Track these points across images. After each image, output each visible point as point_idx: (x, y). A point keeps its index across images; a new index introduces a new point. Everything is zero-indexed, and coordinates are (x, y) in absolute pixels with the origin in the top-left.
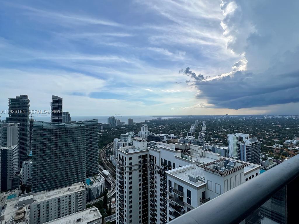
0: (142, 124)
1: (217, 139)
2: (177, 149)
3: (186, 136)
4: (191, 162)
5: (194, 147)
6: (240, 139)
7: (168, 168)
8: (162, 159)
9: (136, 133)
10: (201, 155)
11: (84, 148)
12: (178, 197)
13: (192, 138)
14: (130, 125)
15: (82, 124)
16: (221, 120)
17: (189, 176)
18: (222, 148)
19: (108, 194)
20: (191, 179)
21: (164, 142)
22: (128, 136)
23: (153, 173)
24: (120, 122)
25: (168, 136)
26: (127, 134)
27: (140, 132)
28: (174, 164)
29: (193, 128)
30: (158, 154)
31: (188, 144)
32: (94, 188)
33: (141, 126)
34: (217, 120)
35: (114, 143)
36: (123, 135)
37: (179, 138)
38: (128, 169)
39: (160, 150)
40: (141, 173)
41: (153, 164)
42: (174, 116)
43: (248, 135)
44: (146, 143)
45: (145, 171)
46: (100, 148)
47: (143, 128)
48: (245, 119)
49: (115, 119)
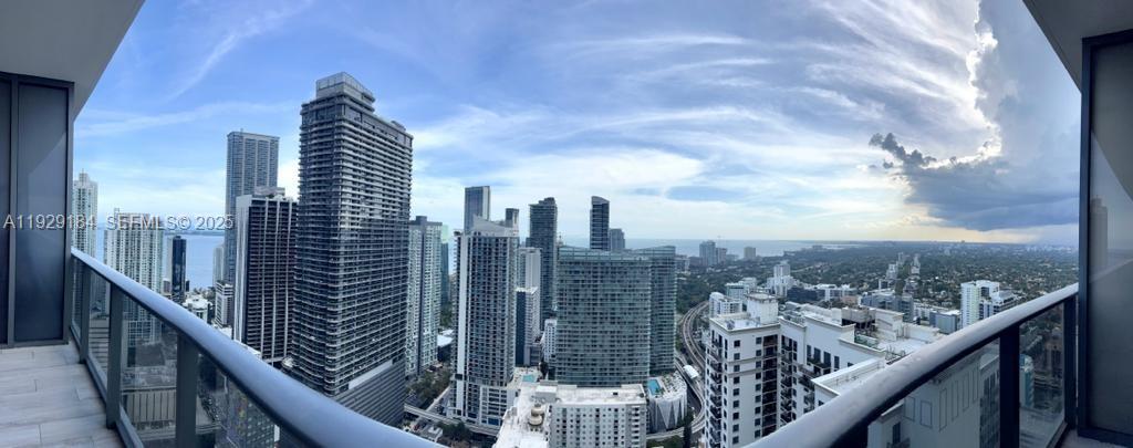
0: (777, 260)
1: (942, 292)
2: (845, 322)
3: (877, 287)
4: (873, 354)
5: (884, 316)
6: (984, 292)
7: (822, 370)
8: (809, 347)
9: (762, 282)
10: (900, 334)
11: (647, 309)
13: (886, 294)
14: (749, 262)
16: (951, 251)
18: (950, 313)
19: (693, 423)
21: (826, 305)
22: (742, 287)
23: (788, 383)
24: (728, 253)
25: (836, 288)
26: (740, 283)
27: (771, 279)
28: (837, 359)
29: (892, 270)
30: (801, 333)
31: (871, 309)
32: (665, 404)
33: (774, 265)
34: (943, 251)
35: (710, 303)
36: (732, 284)
37: (859, 293)
38: (730, 370)
39: (806, 324)
40: (760, 381)
41: (791, 360)
42: (851, 242)
43: (997, 284)
44: (775, 306)
45: (771, 375)
46: (682, 311)
47: (779, 271)
48: (995, 250)
49: (717, 246)
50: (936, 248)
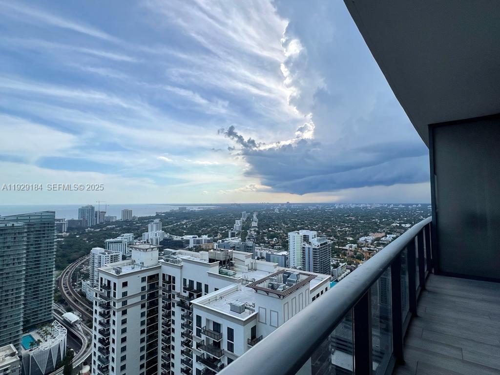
0: (150, 219)
1: (274, 239)
2: (211, 261)
3: (228, 237)
4: (234, 281)
5: (239, 255)
6: (306, 238)
7: (195, 295)
8: (185, 280)
9: (138, 236)
10: (250, 268)
11: (21, 271)
12: (211, 342)
13: (237, 241)
14: (126, 221)
15: (17, 220)
16: (280, 210)
17: (231, 304)
18: (281, 254)
19: (74, 360)
20: (234, 308)
21: (190, 250)
22: (121, 242)
23: (168, 307)
24: (106, 215)
25: (198, 238)
26: (119, 239)
27: (146, 233)
28: (206, 286)
29: (238, 224)
30: (178, 270)
31: (229, 251)
32: (42, 353)
33: (148, 223)
34: (274, 210)
35: (91, 256)
36: (111, 240)
37: (215, 241)
38: (119, 305)
39: (182, 264)
40: (145, 310)
41: (170, 290)
42: (207, 205)
43: (315, 233)
44: (156, 252)
45: (153, 304)
46: (58, 268)
47: (152, 227)
48: (312, 208)
49: (96, 210)
50: (269, 207)
